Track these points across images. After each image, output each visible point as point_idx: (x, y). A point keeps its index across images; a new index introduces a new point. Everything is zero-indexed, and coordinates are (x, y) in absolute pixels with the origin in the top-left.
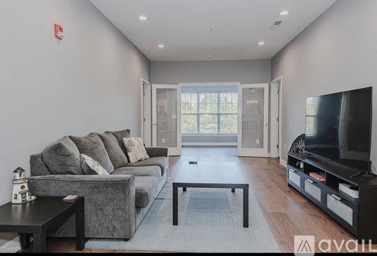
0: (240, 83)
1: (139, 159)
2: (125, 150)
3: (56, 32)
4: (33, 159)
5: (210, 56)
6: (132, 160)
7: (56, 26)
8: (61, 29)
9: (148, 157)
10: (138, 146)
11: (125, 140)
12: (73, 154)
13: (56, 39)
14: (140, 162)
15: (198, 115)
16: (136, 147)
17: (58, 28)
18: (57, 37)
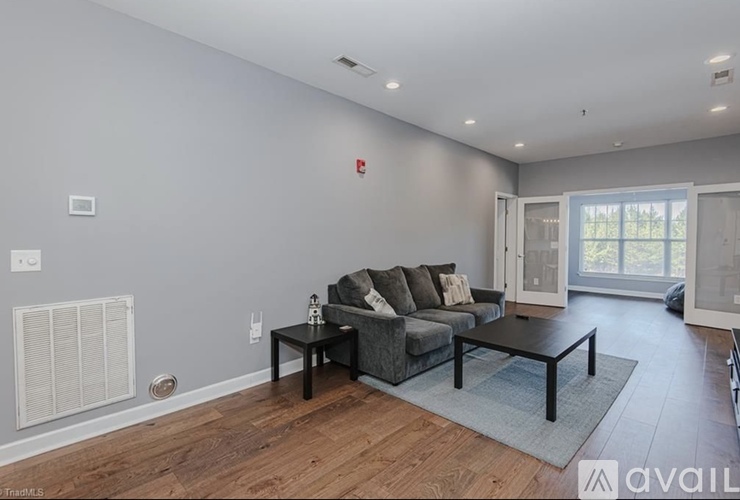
0: (692, 183)
1: (457, 301)
2: (440, 289)
3: (358, 167)
4: (331, 288)
5: (617, 145)
6: (447, 303)
7: (358, 161)
8: (363, 164)
9: (472, 300)
10: (459, 286)
11: (443, 276)
12: (359, 288)
13: (358, 174)
14: (458, 307)
15: (622, 241)
16: (454, 286)
17: (361, 163)
18: (359, 171)
